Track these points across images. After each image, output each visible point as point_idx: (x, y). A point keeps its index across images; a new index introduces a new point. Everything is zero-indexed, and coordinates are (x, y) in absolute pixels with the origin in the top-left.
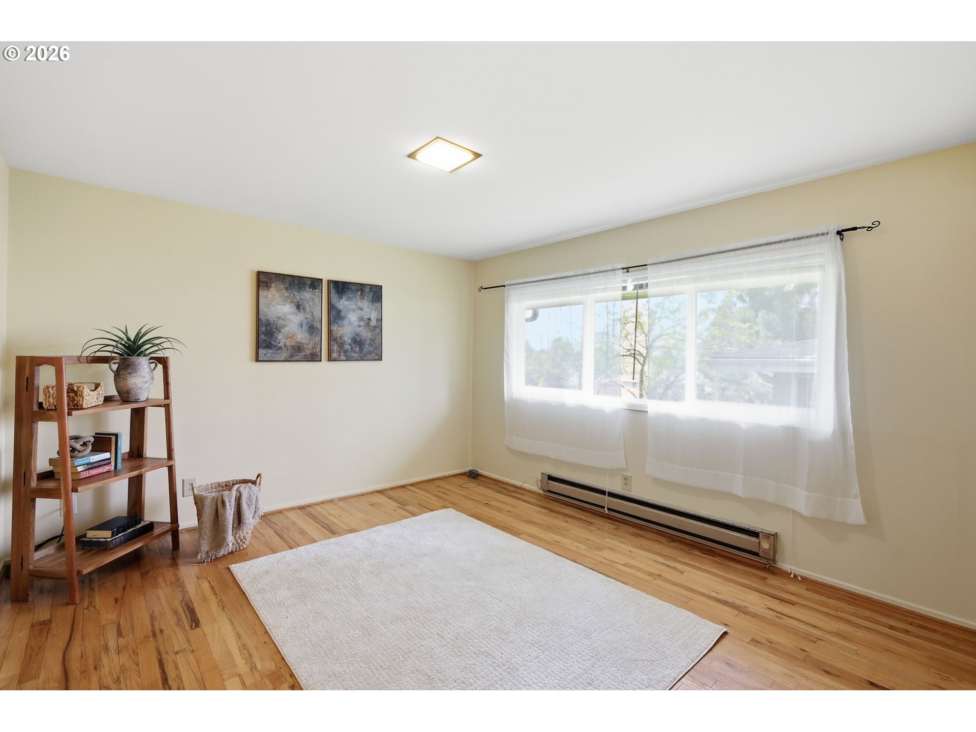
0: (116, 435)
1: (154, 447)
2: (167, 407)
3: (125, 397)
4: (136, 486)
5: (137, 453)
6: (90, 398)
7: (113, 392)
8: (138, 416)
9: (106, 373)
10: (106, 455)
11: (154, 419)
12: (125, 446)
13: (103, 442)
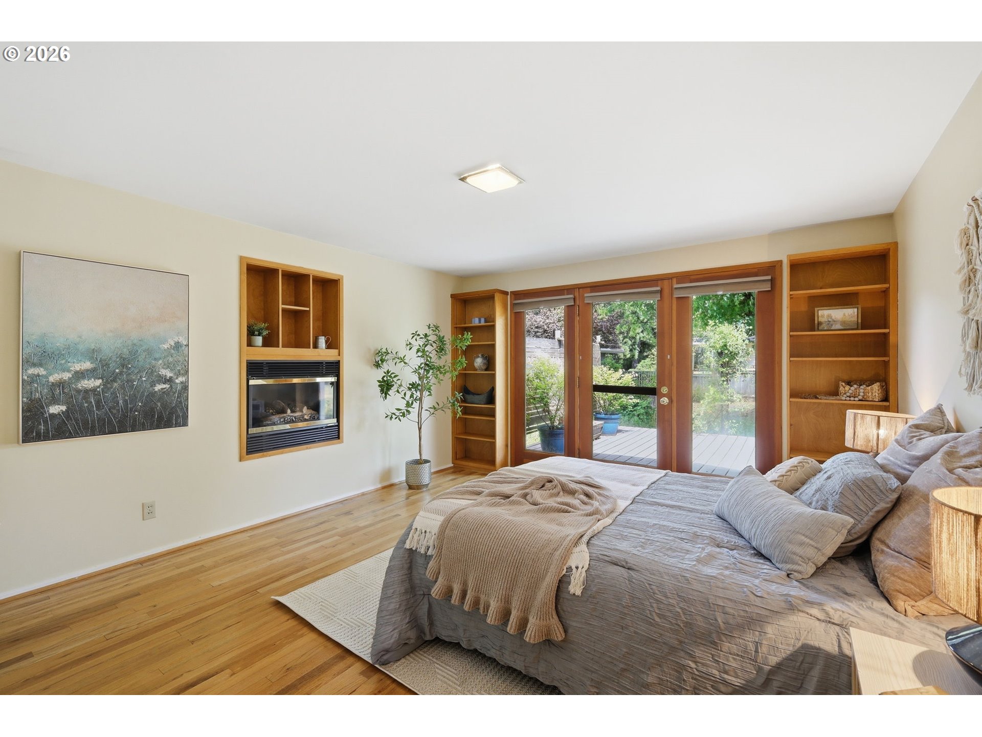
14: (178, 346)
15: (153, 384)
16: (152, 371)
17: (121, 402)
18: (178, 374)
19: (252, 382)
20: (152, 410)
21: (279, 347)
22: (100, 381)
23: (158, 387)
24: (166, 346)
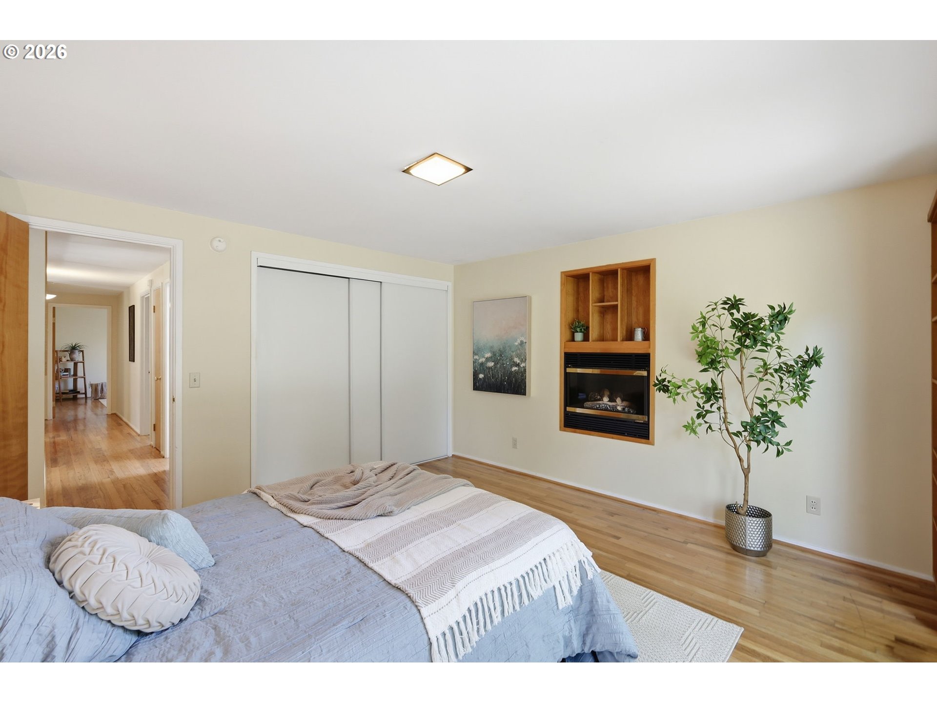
0: (70, 369)
1: (80, 373)
2: (83, 363)
3: (72, 360)
4: (75, 381)
5: (75, 374)
6: (64, 360)
7: (69, 359)
8: (76, 365)
9: (67, 354)
10: (67, 373)
11: (80, 366)
12: (72, 373)
13: (67, 370)
14: (522, 343)
15: (511, 368)
16: (511, 359)
17: (500, 375)
18: (522, 361)
19: (569, 370)
20: (511, 381)
21: (589, 341)
22: (493, 363)
23: (514, 369)
24: (516, 344)
